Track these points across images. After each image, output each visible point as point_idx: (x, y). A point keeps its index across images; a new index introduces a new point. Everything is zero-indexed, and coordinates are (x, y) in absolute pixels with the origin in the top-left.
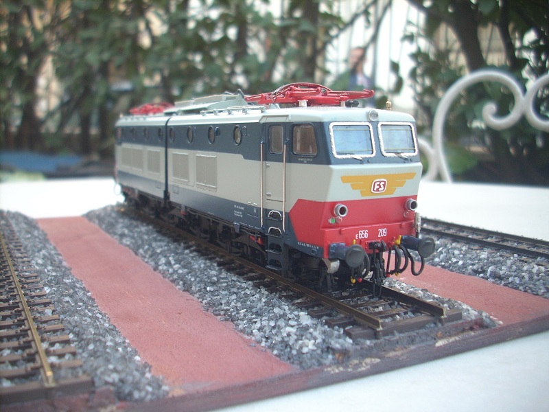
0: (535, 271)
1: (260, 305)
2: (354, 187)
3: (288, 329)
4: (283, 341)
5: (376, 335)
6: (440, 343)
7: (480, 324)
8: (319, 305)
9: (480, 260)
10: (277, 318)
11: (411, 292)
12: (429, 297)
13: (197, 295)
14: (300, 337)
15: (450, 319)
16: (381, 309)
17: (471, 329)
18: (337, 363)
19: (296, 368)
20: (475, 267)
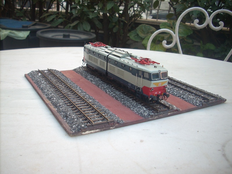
0: (191, 98)
1: (135, 105)
2: (155, 85)
3: (142, 111)
4: (141, 113)
5: (158, 113)
6: (169, 114)
7: (177, 110)
8: (146, 105)
9: (180, 93)
10: (139, 108)
11: (164, 103)
12: (168, 104)
13: (120, 101)
14: (144, 112)
15: (171, 109)
16: (158, 107)
17: (175, 111)
18: (151, 117)
19: (144, 118)
20: (179, 95)
